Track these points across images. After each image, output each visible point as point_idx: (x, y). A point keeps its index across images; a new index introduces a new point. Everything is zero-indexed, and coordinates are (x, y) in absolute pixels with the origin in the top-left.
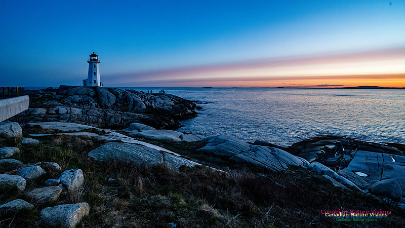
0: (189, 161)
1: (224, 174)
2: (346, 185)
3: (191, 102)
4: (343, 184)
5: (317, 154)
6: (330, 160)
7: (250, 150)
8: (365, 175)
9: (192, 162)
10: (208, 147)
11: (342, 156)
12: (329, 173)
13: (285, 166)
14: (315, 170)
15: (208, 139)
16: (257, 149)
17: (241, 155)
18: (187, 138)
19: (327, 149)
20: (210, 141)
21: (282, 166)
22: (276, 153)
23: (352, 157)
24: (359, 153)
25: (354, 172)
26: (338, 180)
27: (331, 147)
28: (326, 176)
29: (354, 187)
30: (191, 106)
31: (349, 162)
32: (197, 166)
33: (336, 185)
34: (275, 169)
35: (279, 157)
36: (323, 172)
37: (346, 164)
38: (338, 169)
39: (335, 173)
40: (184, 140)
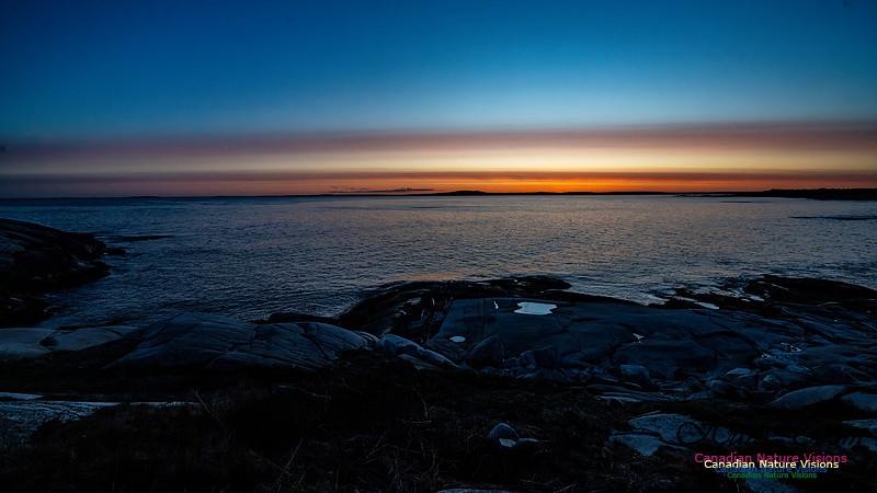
0: (73, 404)
1: (184, 410)
2: (436, 363)
3: (89, 238)
4: (430, 363)
5: (393, 319)
6: (415, 325)
7: (257, 337)
8: (462, 339)
9: (84, 404)
10: (142, 352)
11: (432, 315)
12: (410, 349)
13: (332, 355)
14: (386, 350)
15: (142, 332)
16: (273, 332)
17: (235, 352)
18: (68, 342)
19: (408, 307)
20: (150, 335)
21: (326, 357)
22: (314, 333)
23: (445, 313)
24: (457, 304)
25: (448, 337)
26: (424, 358)
27: (415, 301)
28: (404, 356)
29: (446, 362)
30: (89, 249)
31: (441, 322)
32: (101, 412)
33: (419, 368)
34: (310, 366)
35: (320, 341)
36: (401, 350)
37: (436, 328)
38: (425, 340)
39: (419, 348)
40: (58, 348)
